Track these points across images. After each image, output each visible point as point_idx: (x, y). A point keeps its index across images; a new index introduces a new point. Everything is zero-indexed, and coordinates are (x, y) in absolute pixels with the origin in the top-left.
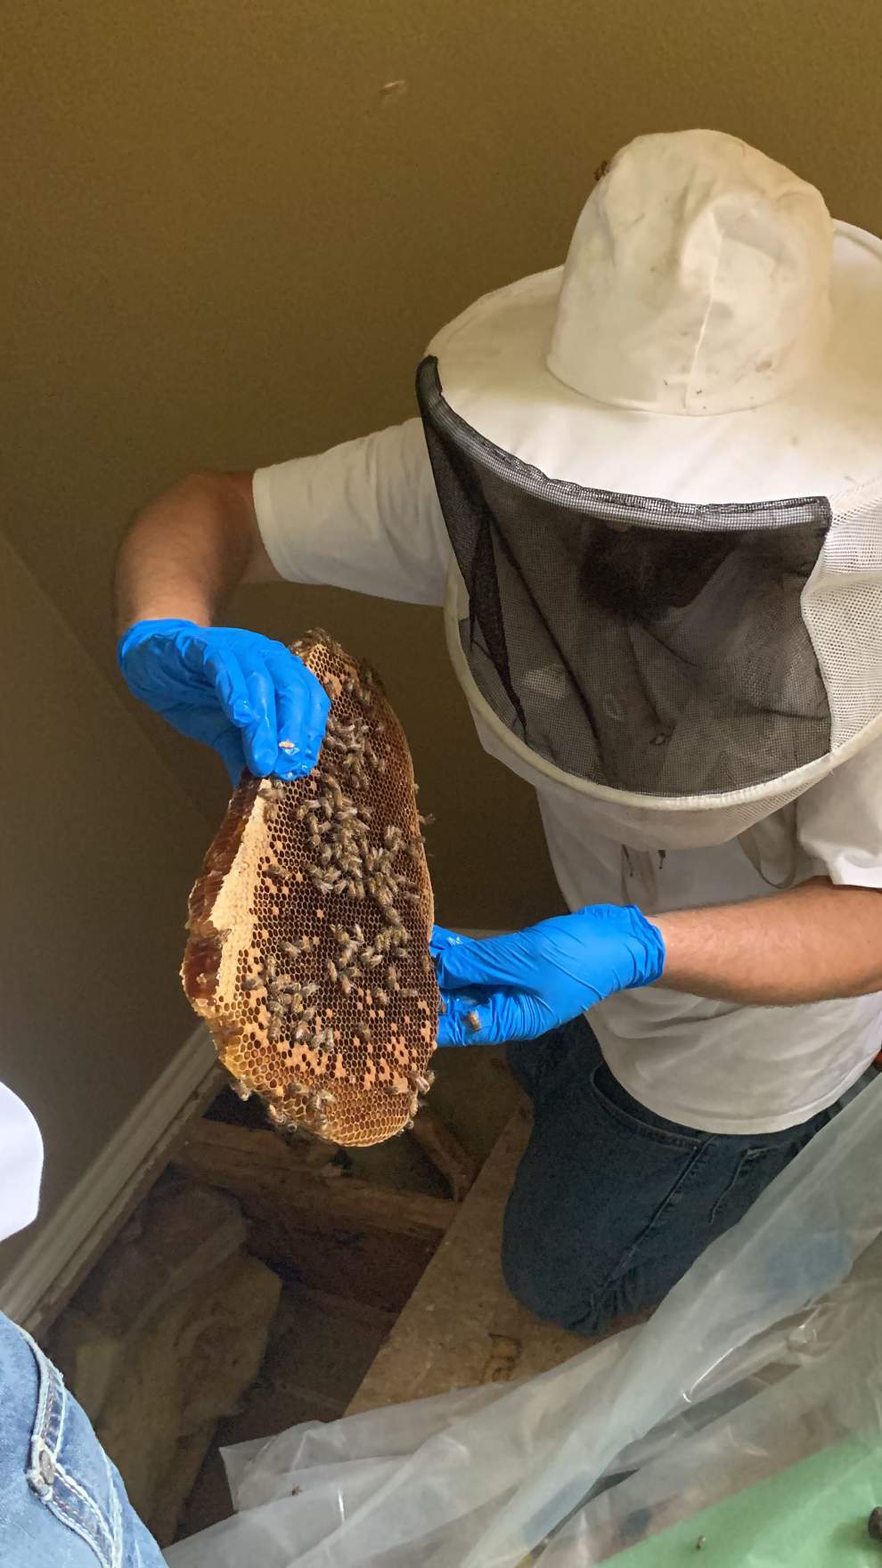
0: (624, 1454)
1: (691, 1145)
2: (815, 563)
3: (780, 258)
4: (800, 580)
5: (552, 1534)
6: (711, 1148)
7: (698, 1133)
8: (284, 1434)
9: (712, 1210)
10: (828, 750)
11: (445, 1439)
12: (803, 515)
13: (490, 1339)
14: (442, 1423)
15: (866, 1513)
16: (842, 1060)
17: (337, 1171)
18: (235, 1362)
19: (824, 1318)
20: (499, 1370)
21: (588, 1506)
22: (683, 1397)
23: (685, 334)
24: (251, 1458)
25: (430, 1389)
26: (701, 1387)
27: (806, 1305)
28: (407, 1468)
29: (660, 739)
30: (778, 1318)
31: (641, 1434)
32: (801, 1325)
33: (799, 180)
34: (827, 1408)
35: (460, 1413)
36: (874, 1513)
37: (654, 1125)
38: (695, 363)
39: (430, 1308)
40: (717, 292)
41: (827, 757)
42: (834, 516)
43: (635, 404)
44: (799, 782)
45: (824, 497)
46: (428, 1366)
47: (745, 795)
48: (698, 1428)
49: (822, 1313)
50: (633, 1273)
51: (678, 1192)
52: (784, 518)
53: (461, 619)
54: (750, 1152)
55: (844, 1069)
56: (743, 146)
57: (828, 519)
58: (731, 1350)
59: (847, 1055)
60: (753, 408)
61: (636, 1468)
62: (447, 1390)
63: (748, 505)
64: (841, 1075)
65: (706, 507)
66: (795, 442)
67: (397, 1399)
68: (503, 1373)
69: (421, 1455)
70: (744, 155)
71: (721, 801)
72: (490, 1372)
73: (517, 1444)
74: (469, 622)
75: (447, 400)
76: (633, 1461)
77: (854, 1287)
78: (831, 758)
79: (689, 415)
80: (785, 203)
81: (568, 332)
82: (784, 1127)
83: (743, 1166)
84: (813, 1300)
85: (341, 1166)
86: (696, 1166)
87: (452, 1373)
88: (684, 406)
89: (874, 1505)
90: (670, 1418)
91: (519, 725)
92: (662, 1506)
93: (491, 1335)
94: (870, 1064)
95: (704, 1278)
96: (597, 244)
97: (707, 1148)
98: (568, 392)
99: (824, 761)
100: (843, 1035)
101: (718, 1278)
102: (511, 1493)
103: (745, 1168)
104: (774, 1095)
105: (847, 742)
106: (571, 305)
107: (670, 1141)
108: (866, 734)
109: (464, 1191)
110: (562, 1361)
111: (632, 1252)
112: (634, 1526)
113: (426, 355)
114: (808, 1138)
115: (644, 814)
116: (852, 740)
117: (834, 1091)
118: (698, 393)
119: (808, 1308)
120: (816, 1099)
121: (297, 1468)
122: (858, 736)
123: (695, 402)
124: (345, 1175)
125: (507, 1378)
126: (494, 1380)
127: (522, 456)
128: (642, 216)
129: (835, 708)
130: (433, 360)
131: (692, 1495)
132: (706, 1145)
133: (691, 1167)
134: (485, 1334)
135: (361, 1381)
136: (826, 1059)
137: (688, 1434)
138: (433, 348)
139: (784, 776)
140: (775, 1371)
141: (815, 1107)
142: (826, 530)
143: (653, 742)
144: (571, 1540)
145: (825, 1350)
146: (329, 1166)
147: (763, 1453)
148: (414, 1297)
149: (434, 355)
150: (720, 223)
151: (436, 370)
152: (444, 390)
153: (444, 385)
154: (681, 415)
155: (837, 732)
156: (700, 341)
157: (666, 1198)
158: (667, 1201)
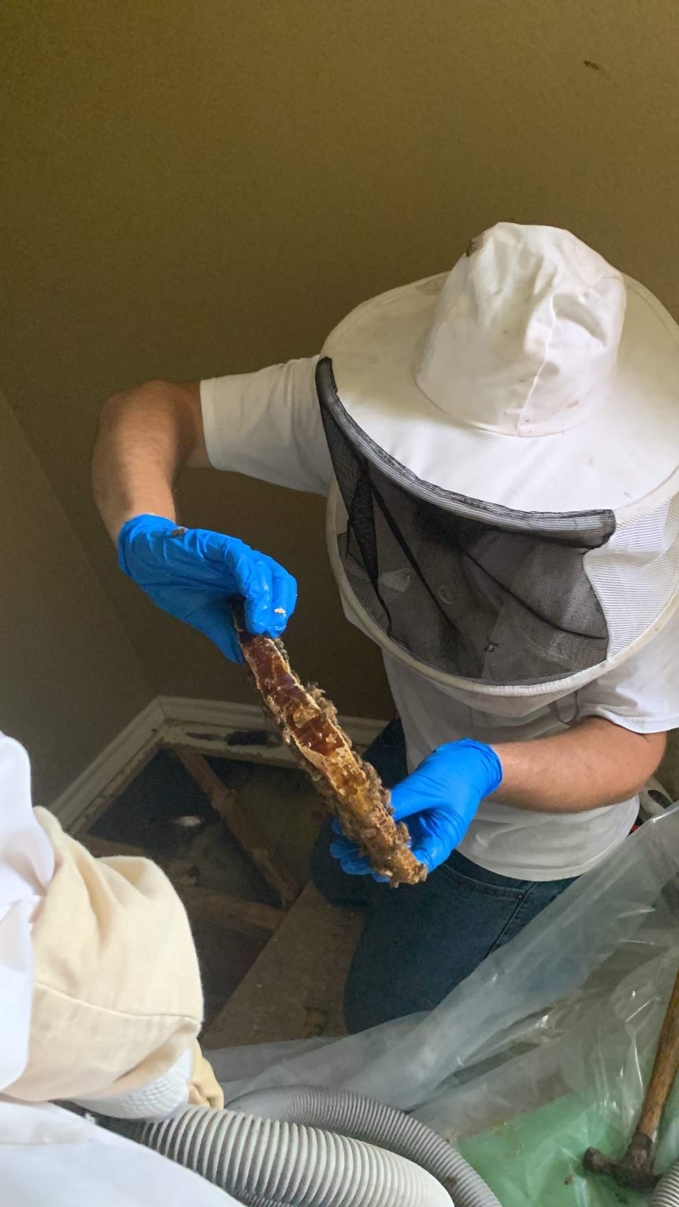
1: (517, 895)
10: (605, 658)
12: (595, 523)
13: (305, 1011)
15: (582, 1151)
17: (192, 881)
19: (561, 1014)
20: (312, 1032)
22: (458, 1061)
23: (523, 381)
26: (470, 1057)
32: (543, 1016)
34: (558, 1075)
36: (588, 1151)
37: (489, 883)
39: (260, 986)
40: (550, 354)
41: (604, 664)
42: (618, 526)
43: (482, 425)
44: (584, 680)
45: (611, 510)
46: (256, 1028)
49: (559, 1009)
51: (506, 934)
53: (339, 533)
57: (613, 527)
58: (496, 1031)
60: (563, 432)
66: (590, 462)
68: (316, 1033)
72: (304, 1032)
74: (346, 534)
75: (341, 400)
78: (607, 664)
79: (519, 436)
84: (555, 1000)
85: (195, 878)
86: (519, 912)
88: (516, 430)
91: (384, 621)
93: (306, 1008)
97: (528, 896)
99: (601, 666)
105: (619, 653)
107: (501, 893)
108: (632, 649)
109: (290, 904)
113: (323, 354)
116: (622, 652)
118: (527, 421)
119: (550, 1005)
122: (627, 649)
123: (523, 428)
124: (197, 885)
127: (399, 458)
128: (500, 290)
129: (612, 632)
130: (328, 361)
132: (528, 894)
134: (301, 1008)
137: (455, 1086)
138: (328, 349)
139: (574, 676)
140: (522, 1048)
142: (611, 534)
143: (486, 649)
145: (559, 1035)
146: (185, 877)
147: (509, 1104)
148: (248, 976)
149: (329, 357)
150: (556, 305)
151: (331, 370)
152: (339, 391)
153: (338, 386)
154: (513, 436)
155: (612, 646)
156: (533, 387)
157: (497, 940)
158: (497, 942)
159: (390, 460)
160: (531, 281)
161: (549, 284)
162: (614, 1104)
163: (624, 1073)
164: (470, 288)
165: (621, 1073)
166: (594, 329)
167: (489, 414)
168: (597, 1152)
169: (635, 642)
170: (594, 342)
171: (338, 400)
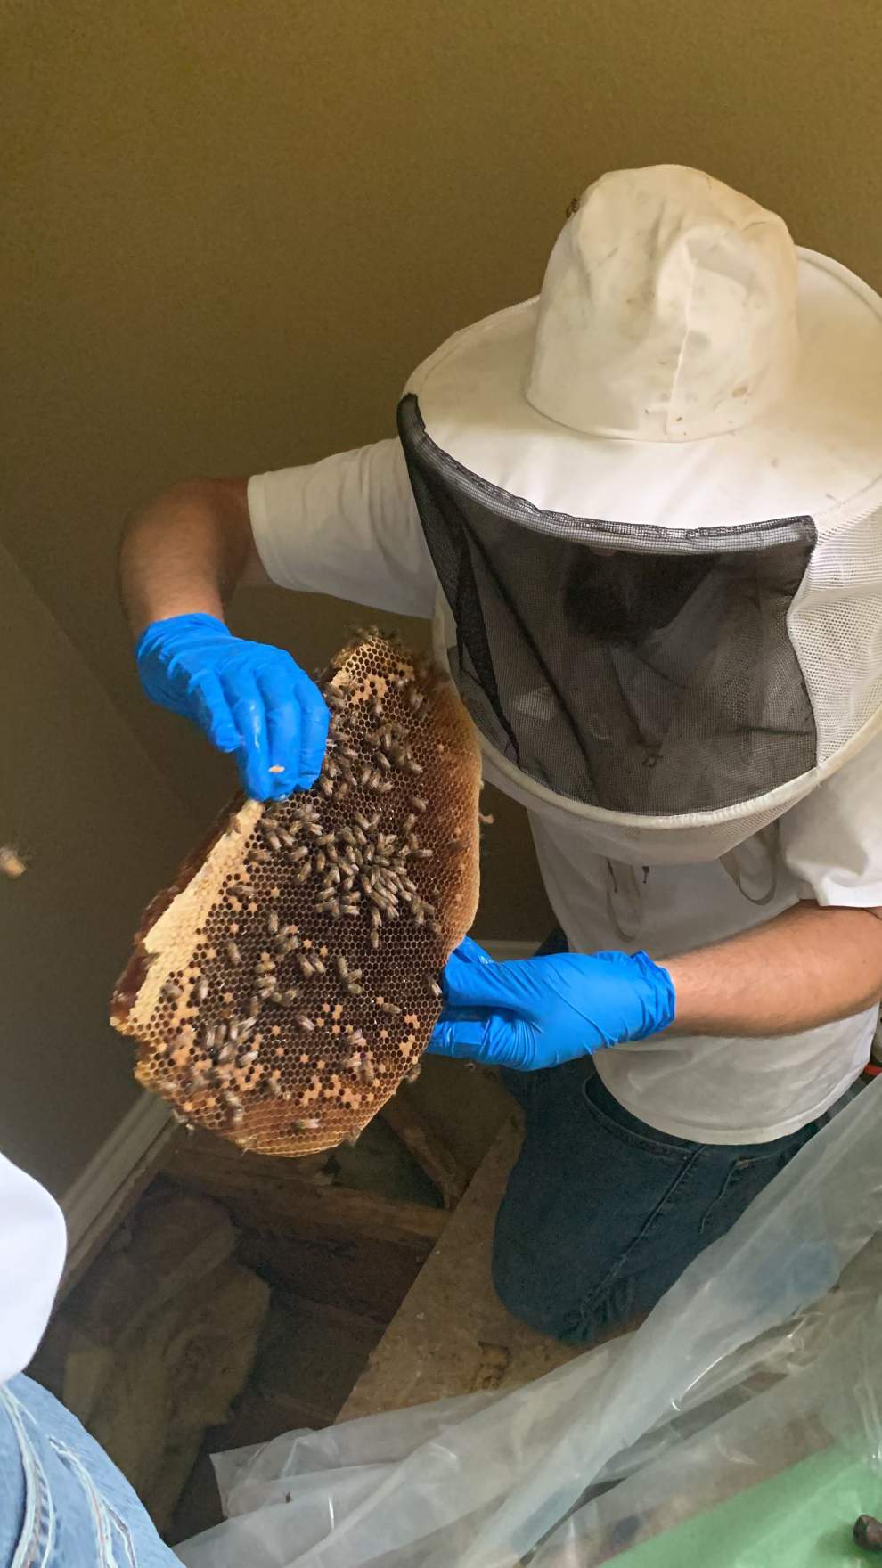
0: (612, 1463)
2: (800, 580)
3: (751, 285)
4: (785, 599)
5: (541, 1542)
6: (701, 1159)
7: (687, 1144)
8: (276, 1441)
9: (701, 1220)
10: (814, 765)
11: (435, 1445)
12: (789, 535)
13: (480, 1348)
14: (432, 1428)
15: (852, 1521)
16: (831, 1071)
17: (328, 1180)
18: (224, 1371)
19: (812, 1328)
20: (488, 1379)
21: (577, 1513)
22: (672, 1406)
23: (664, 364)
24: (241, 1464)
25: (420, 1397)
26: (691, 1394)
27: (793, 1314)
28: (398, 1476)
29: (651, 761)
30: (768, 1326)
31: (631, 1442)
32: (788, 1334)
33: (763, 210)
34: (813, 1417)
35: (450, 1421)
36: (860, 1521)
37: (646, 1135)
38: (674, 391)
39: (421, 1316)
40: (693, 321)
41: (814, 771)
42: (819, 535)
43: (617, 433)
44: (788, 796)
45: (808, 516)
46: (418, 1374)
47: (736, 811)
48: (686, 1437)
49: (809, 1323)
50: (622, 1283)
51: (669, 1201)
52: (770, 538)
53: (449, 646)
54: (739, 1162)
55: (833, 1081)
56: (708, 179)
57: (814, 538)
58: (720, 1359)
59: (835, 1067)
60: (731, 432)
61: (624, 1476)
62: (437, 1398)
63: (735, 527)
64: (829, 1085)
65: (696, 531)
66: (775, 463)
67: (387, 1407)
68: (493, 1381)
69: (413, 1462)
70: (710, 188)
71: (712, 818)
72: (479, 1380)
73: (507, 1453)
74: (457, 650)
75: (430, 436)
76: (621, 1469)
77: (841, 1296)
78: (818, 772)
79: (671, 442)
80: (754, 233)
81: (547, 367)
82: (773, 1139)
83: (733, 1176)
84: (801, 1309)
85: (332, 1175)
86: (686, 1177)
87: (441, 1382)
88: (665, 433)
89: (859, 1513)
90: (659, 1425)
91: (511, 749)
92: (649, 1514)
93: (481, 1344)
94: (857, 1076)
95: (694, 1287)
96: (572, 278)
97: (697, 1158)
98: (549, 423)
99: (811, 775)
100: (829, 1048)
101: (707, 1287)
102: (500, 1501)
103: (733, 1179)
105: (833, 755)
106: (549, 337)
107: (661, 1151)
108: (850, 747)
109: (455, 1201)
110: (552, 1369)
111: (623, 1261)
112: (623, 1534)
113: (405, 393)
114: (796, 1149)
115: (636, 833)
116: (837, 753)
117: (823, 1102)
118: (680, 419)
119: (795, 1317)
121: (289, 1474)
122: (843, 749)
123: (675, 429)
124: (336, 1184)
125: (497, 1386)
126: (485, 1388)
127: (511, 488)
128: (616, 250)
129: (821, 724)
130: (412, 398)
131: (679, 1503)
132: (696, 1156)
133: (680, 1179)
134: (475, 1344)
135: (351, 1389)
136: (815, 1070)
137: (674, 1443)
138: (411, 386)
139: (773, 791)
140: (763, 1379)
141: (804, 1118)
142: (810, 548)
144: (558, 1549)
145: (812, 1359)
146: (319, 1175)
147: (751, 1462)
148: (406, 1304)
149: (414, 393)
150: (693, 254)
152: (427, 427)
153: (426, 422)
154: (663, 441)
155: (822, 747)
156: (679, 369)
157: (657, 1208)
158: (658, 1211)
159: (498, 493)
161: (677, 228)
168: (873, 1520)
169: (854, 737)
171: (426, 437)
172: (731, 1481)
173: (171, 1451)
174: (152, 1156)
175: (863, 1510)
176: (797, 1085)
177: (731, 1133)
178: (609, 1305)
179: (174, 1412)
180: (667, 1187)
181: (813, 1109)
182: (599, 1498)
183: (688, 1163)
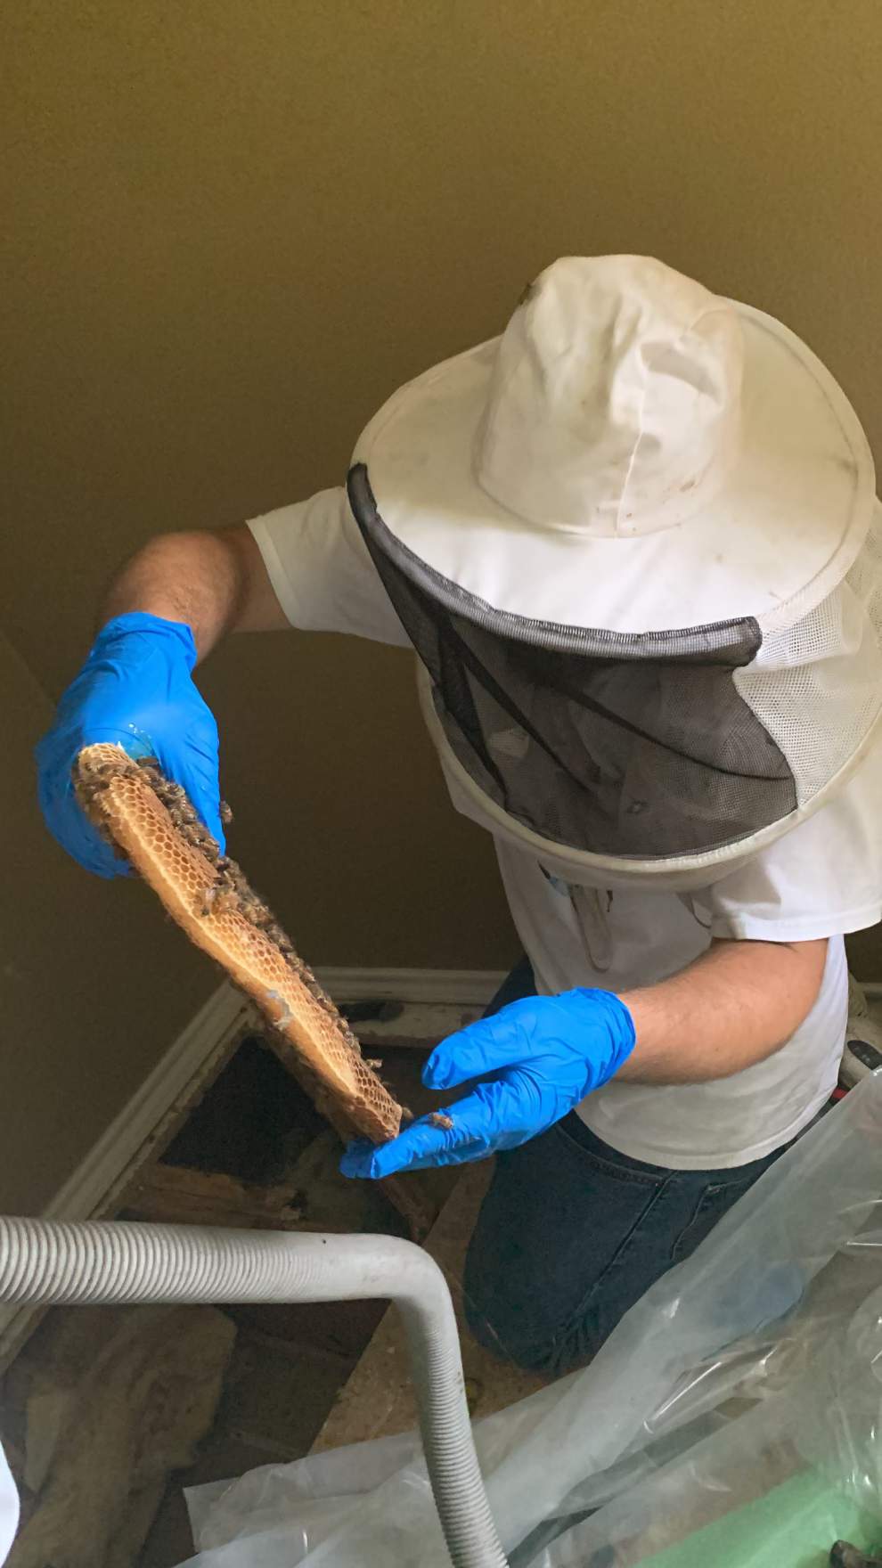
0: (581, 1487)
1: (653, 1182)
7: (660, 1170)
8: (248, 1475)
9: (672, 1247)
10: (796, 807)
11: (408, 1476)
12: (729, 638)
14: (404, 1460)
15: (827, 1546)
17: (296, 1213)
18: (189, 1410)
19: (784, 1355)
21: (552, 1544)
22: (645, 1429)
23: (616, 463)
24: (213, 1498)
25: (392, 1428)
26: (665, 1419)
27: (765, 1340)
30: (739, 1351)
31: (604, 1466)
32: (761, 1359)
34: (787, 1441)
36: (836, 1545)
37: (615, 1162)
38: (625, 490)
39: (391, 1350)
40: (646, 425)
41: (797, 814)
42: (764, 635)
43: (569, 528)
45: (753, 618)
46: (390, 1410)
48: (661, 1465)
49: (784, 1348)
50: (595, 1312)
51: (640, 1229)
52: (716, 641)
54: (710, 1189)
55: (802, 1103)
57: (759, 638)
60: (678, 525)
61: (598, 1505)
63: (683, 630)
64: (798, 1108)
67: (359, 1440)
69: (385, 1489)
75: (382, 518)
79: (620, 537)
82: (743, 1163)
83: (704, 1201)
85: (300, 1209)
86: (657, 1203)
88: (616, 529)
89: (835, 1539)
90: (632, 1452)
92: (627, 1544)
97: (669, 1184)
98: (502, 512)
100: (798, 1071)
103: (705, 1204)
104: (734, 1132)
107: (632, 1178)
109: (424, 1234)
110: (522, 1398)
111: (594, 1291)
113: (355, 461)
116: (817, 795)
117: (792, 1126)
119: (766, 1345)
120: (774, 1134)
122: (824, 789)
123: (625, 525)
124: (302, 1219)
127: (464, 584)
130: (362, 468)
131: (656, 1532)
132: (667, 1181)
133: (651, 1206)
135: (321, 1425)
136: (784, 1094)
137: (651, 1471)
138: (359, 456)
140: (737, 1405)
141: (773, 1143)
145: (783, 1384)
146: (287, 1209)
147: (725, 1489)
148: (375, 1339)
149: (363, 462)
150: (646, 357)
151: (366, 480)
152: (378, 506)
153: (377, 502)
154: (613, 537)
155: (803, 788)
156: (630, 471)
157: (629, 1235)
158: (630, 1238)
159: (454, 587)
160: (610, 331)
161: (633, 332)
162: (867, 1479)
163: (875, 1432)
164: (530, 350)
165: (872, 1434)
166: (702, 383)
167: (576, 513)
168: (847, 1545)
170: (705, 398)
171: (378, 518)
172: (706, 1509)
173: (135, 1493)
174: (116, 1192)
175: (839, 1533)
176: (768, 1109)
177: (703, 1158)
178: (581, 1335)
179: (138, 1455)
180: (639, 1214)
181: (782, 1133)
182: (573, 1528)
183: (659, 1189)
